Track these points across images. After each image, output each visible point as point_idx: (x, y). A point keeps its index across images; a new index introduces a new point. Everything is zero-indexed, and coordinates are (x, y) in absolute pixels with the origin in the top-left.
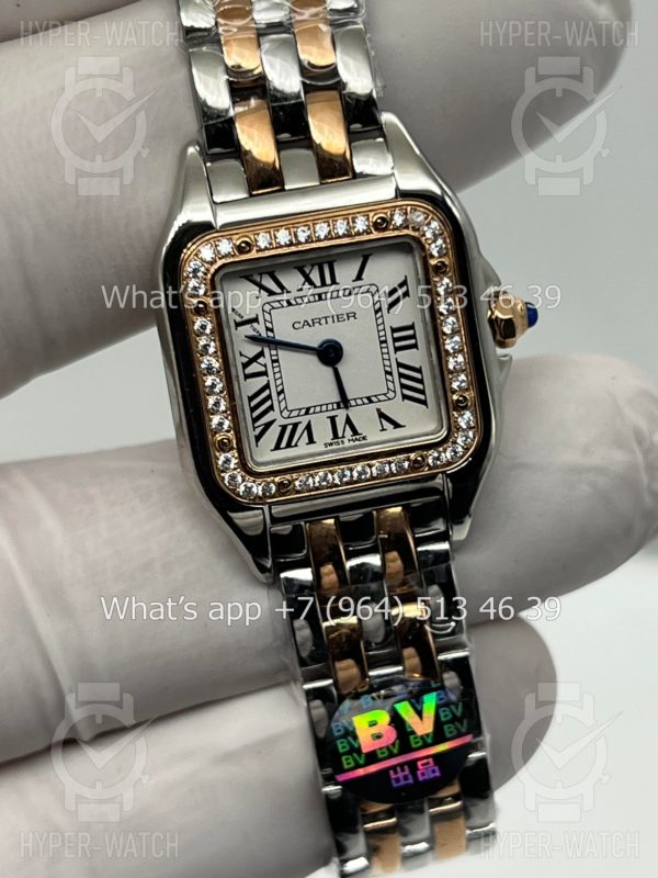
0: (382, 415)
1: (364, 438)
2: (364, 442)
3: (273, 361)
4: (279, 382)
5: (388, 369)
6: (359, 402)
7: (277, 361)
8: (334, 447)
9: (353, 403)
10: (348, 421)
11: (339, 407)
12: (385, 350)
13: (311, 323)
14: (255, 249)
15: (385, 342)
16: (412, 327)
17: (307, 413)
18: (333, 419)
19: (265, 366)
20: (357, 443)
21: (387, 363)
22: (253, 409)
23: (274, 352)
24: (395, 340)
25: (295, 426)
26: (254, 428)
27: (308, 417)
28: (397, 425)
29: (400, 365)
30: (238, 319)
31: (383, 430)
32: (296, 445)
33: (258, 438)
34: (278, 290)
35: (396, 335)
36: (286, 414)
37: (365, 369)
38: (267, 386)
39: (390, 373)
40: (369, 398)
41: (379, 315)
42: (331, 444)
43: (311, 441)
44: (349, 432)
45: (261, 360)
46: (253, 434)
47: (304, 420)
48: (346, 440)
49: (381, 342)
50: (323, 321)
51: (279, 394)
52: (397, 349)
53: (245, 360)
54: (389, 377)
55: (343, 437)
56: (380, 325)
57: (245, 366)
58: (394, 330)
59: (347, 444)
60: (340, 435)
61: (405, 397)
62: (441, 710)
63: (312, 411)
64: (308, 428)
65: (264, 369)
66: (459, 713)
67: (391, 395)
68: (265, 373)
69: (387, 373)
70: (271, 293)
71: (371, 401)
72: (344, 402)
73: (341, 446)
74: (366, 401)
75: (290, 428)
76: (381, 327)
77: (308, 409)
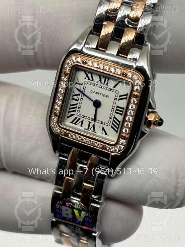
0: (103, 129)
1: (96, 133)
2: (95, 133)
3: (81, 98)
4: (80, 105)
5: (111, 117)
6: (99, 122)
7: (82, 99)
8: (87, 130)
9: (97, 121)
10: (94, 126)
11: (93, 120)
12: (112, 111)
13: (96, 93)
14: (87, 64)
15: (114, 109)
16: (123, 108)
17: (84, 117)
18: (90, 123)
19: (79, 98)
20: (93, 133)
21: (111, 115)
22: (70, 109)
23: (82, 96)
24: (117, 110)
25: (79, 119)
26: (68, 114)
27: (83, 119)
28: (106, 134)
29: (115, 117)
30: (77, 82)
31: (102, 133)
32: (77, 125)
33: (68, 117)
34: (91, 79)
35: (118, 108)
36: (78, 114)
37: (104, 113)
38: (76, 104)
39: (111, 118)
40: (102, 122)
41: (115, 100)
42: (86, 129)
43: (81, 126)
44: (92, 129)
45: (78, 96)
46: (67, 115)
47: (82, 119)
48: (91, 130)
49: (112, 108)
50: (99, 94)
51: (79, 108)
52: (116, 113)
53: (74, 94)
54: (110, 119)
55: (90, 129)
56: (114, 103)
57: (74, 96)
58: (117, 107)
59: (90, 132)
60: (90, 128)
61: (112, 127)
62: (86, 218)
63: (85, 117)
64: (82, 121)
65: (78, 99)
66: (90, 221)
67: (108, 124)
68: (77, 100)
69: (110, 118)
70: (89, 79)
71: (102, 123)
72: (95, 120)
73: (88, 131)
74: (101, 123)
75: (77, 119)
76: (114, 104)
77: (84, 116)
